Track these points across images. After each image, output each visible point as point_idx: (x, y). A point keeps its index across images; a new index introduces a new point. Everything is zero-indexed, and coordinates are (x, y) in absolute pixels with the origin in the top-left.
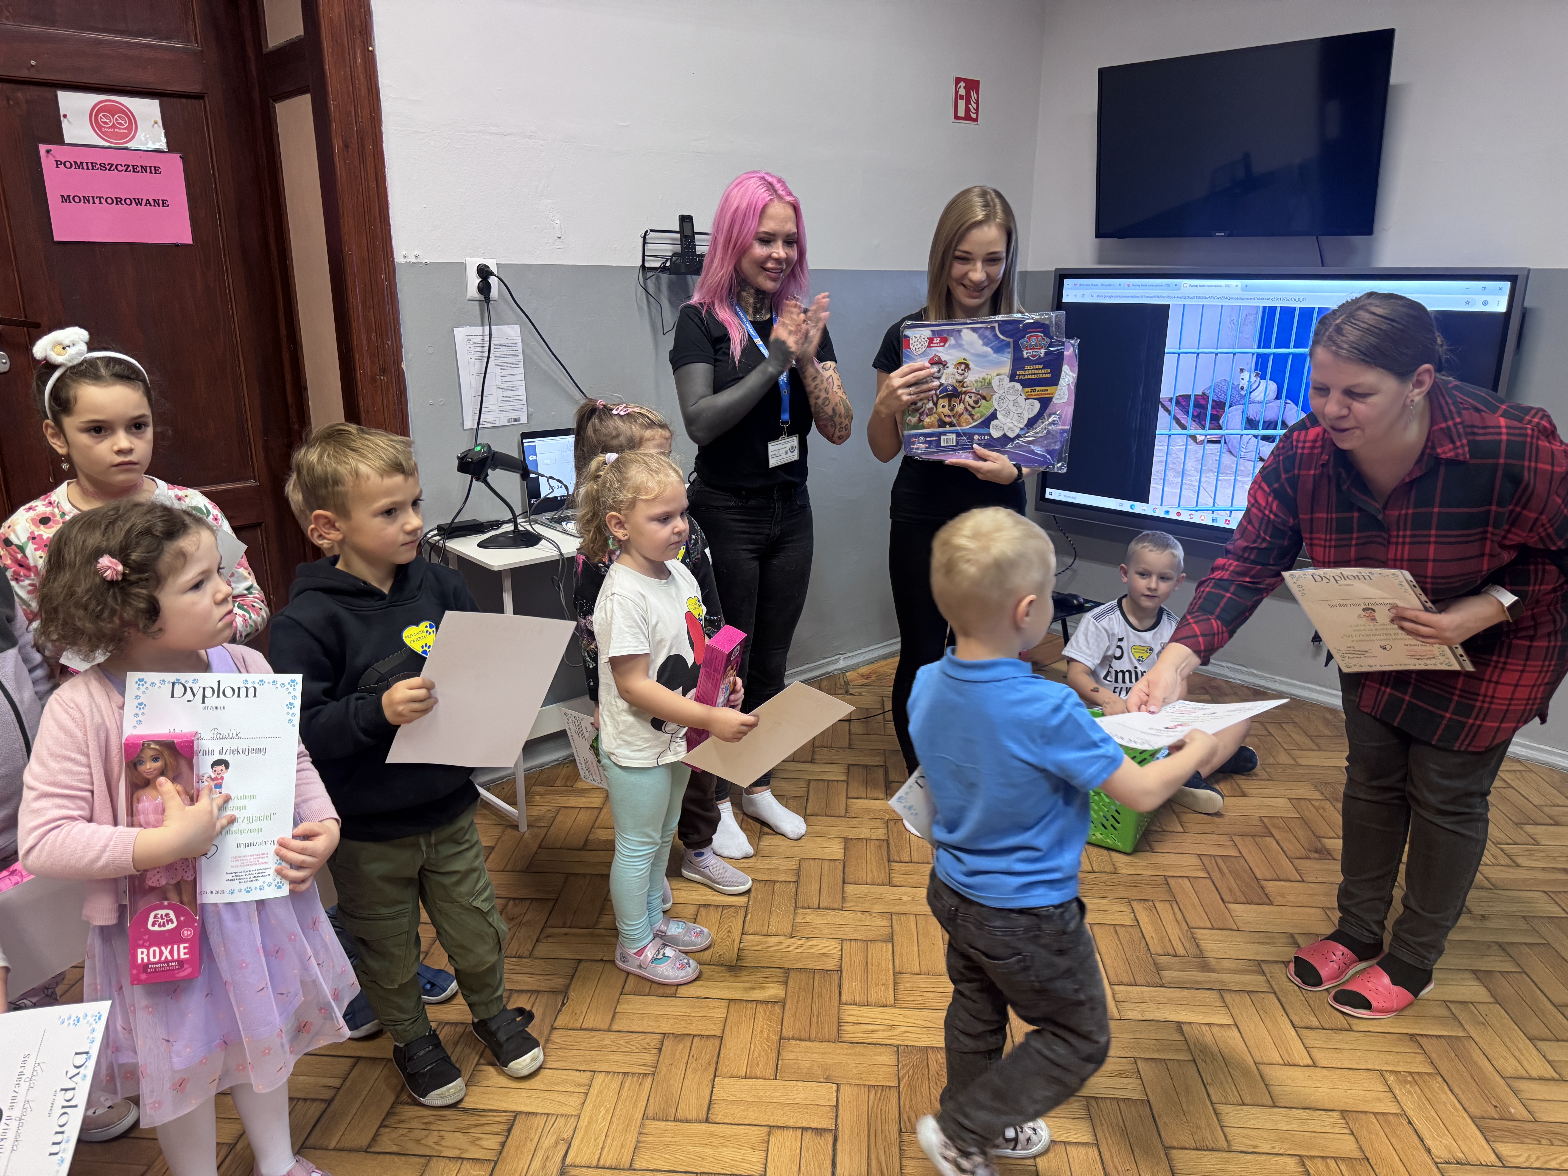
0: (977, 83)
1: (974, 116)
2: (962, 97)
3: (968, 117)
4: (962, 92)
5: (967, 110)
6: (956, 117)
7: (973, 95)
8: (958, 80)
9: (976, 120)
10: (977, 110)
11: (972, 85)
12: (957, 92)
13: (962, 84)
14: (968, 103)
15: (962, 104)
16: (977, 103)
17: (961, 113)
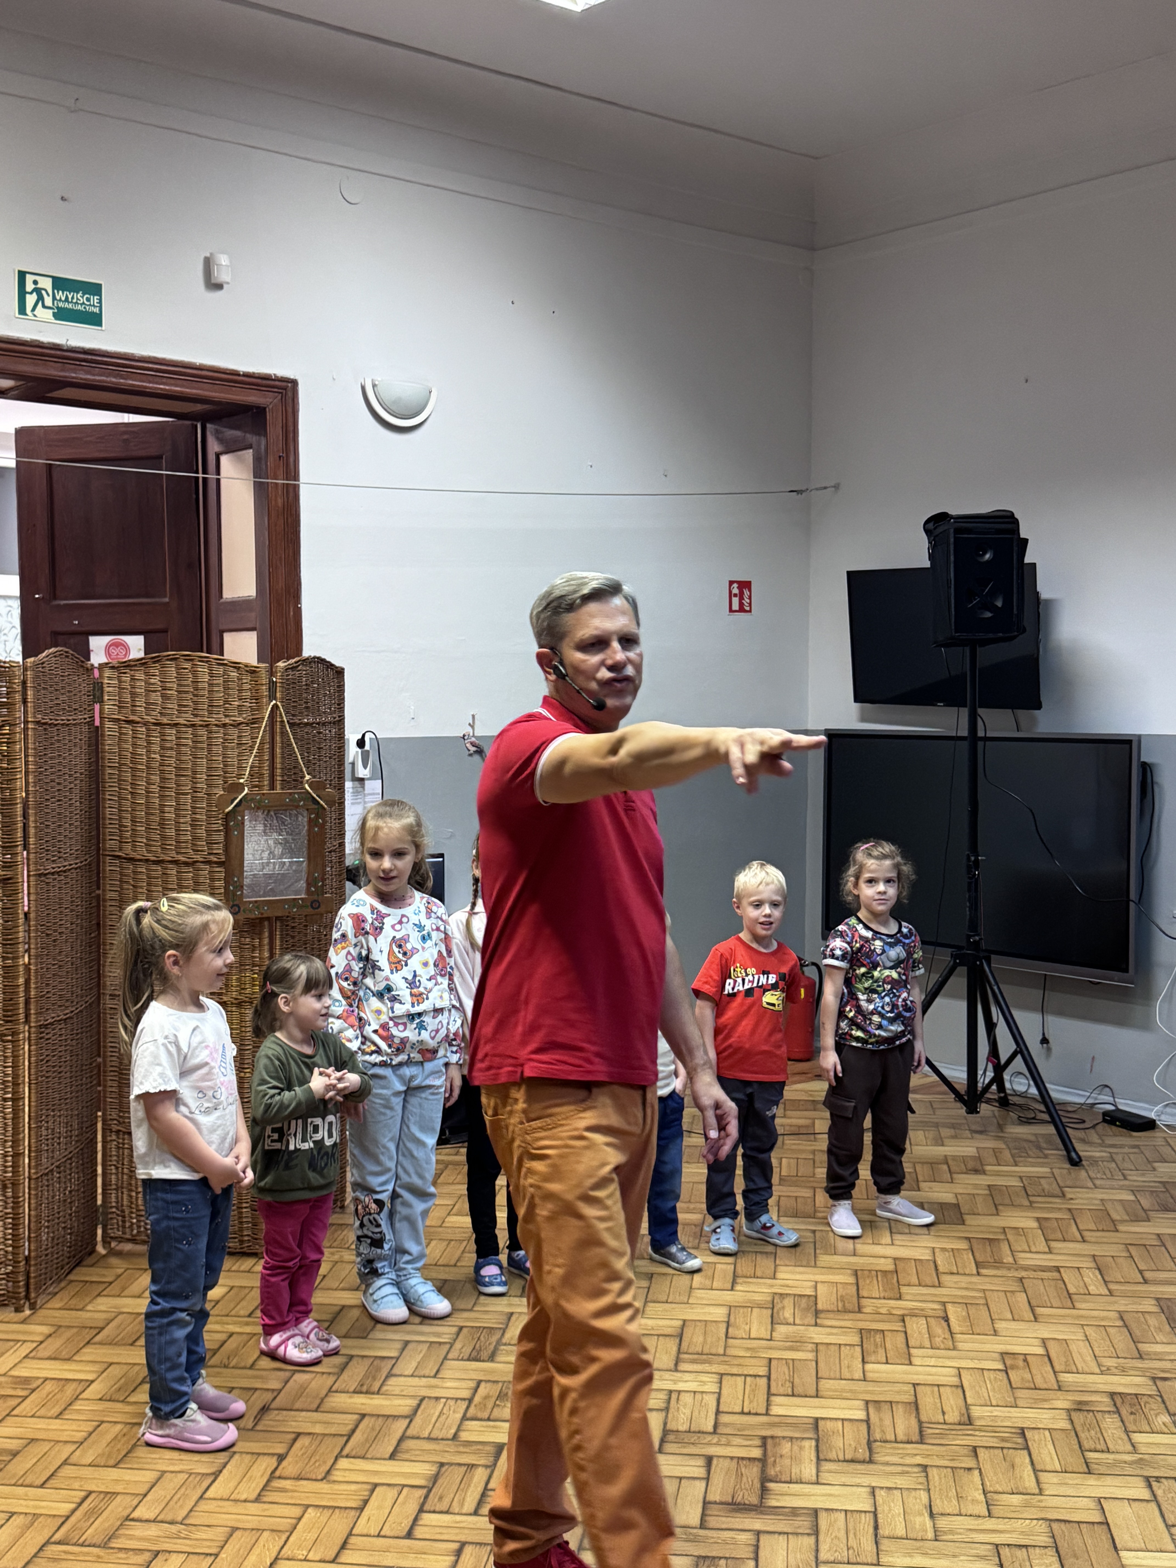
0: (750, 583)
1: (748, 609)
2: (735, 595)
3: (742, 609)
4: (735, 591)
5: (741, 604)
6: (731, 610)
7: (746, 592)
8: (731, 583)
9: (750, 611)
10: (750, 604)
11: (745, 585)
12: (730, 592)
13: (735, 585)
14: (741, 599)
15: (736, 601)
16: (750, 598)
17: (736, 606)
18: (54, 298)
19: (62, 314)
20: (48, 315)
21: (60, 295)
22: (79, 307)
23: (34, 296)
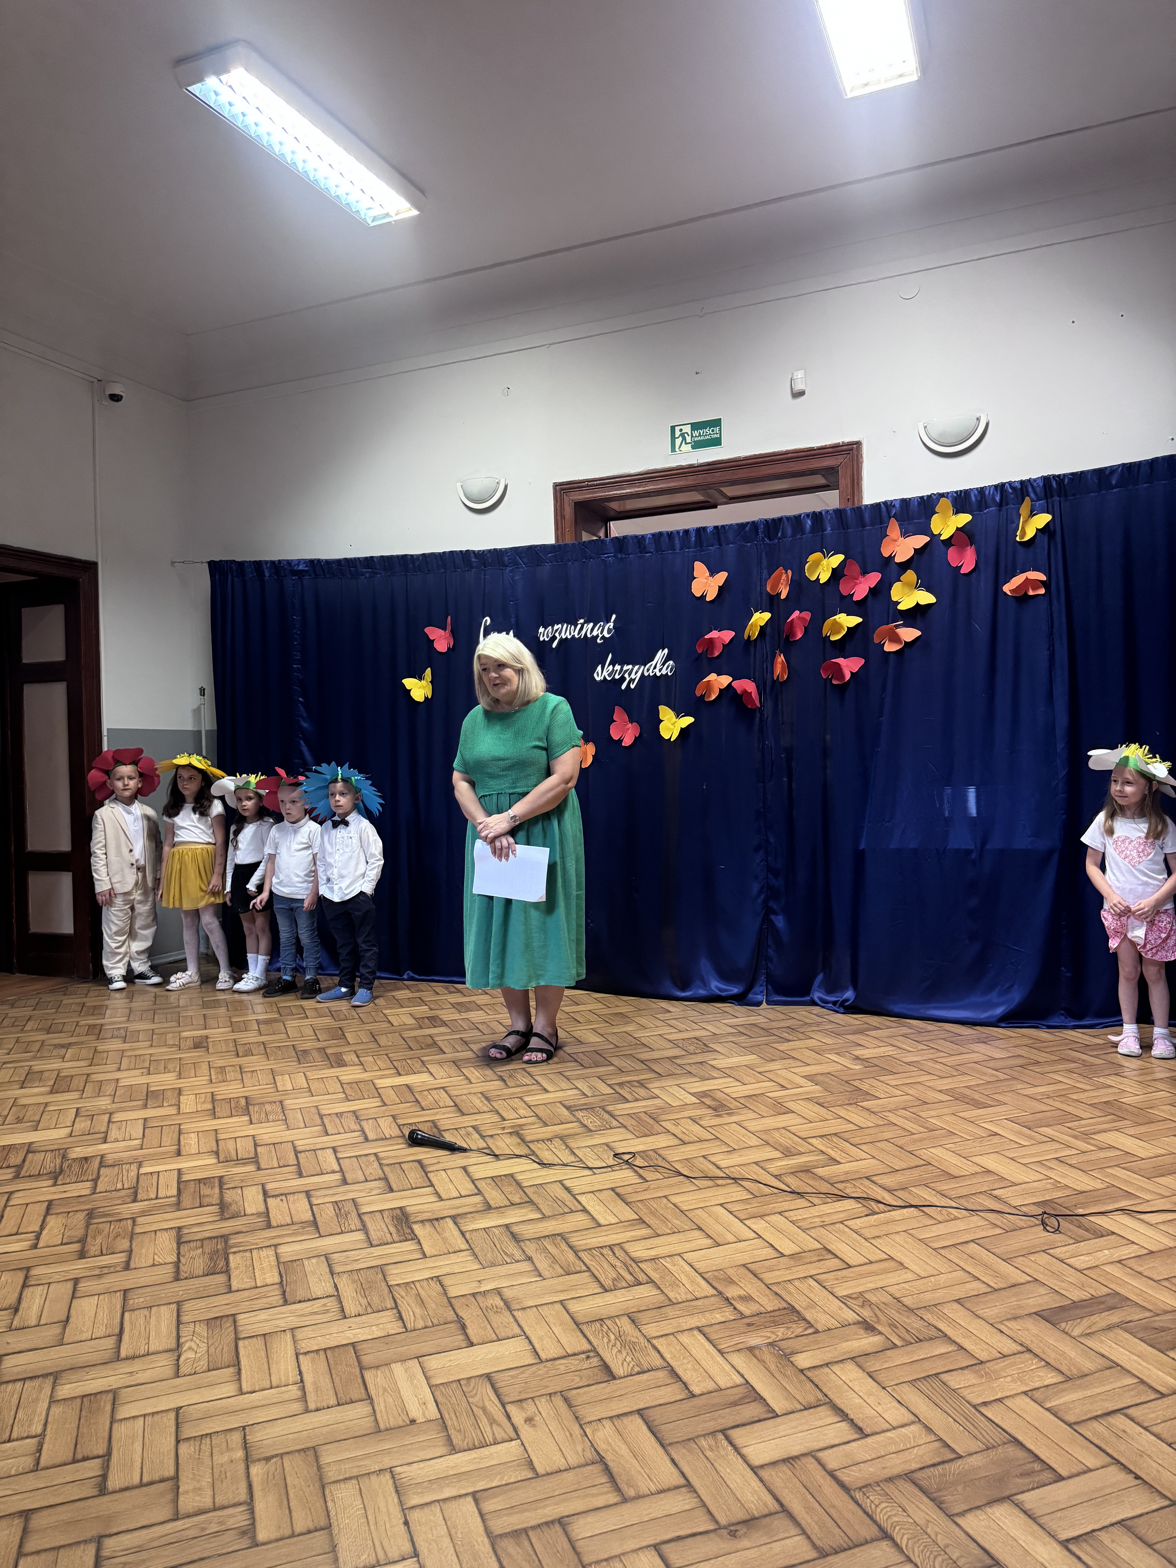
18: (692, 436)
19: (697, 445)
20: (687, 448)
21: (696, 433)
22: (708, 437)
23: (681, 438)
